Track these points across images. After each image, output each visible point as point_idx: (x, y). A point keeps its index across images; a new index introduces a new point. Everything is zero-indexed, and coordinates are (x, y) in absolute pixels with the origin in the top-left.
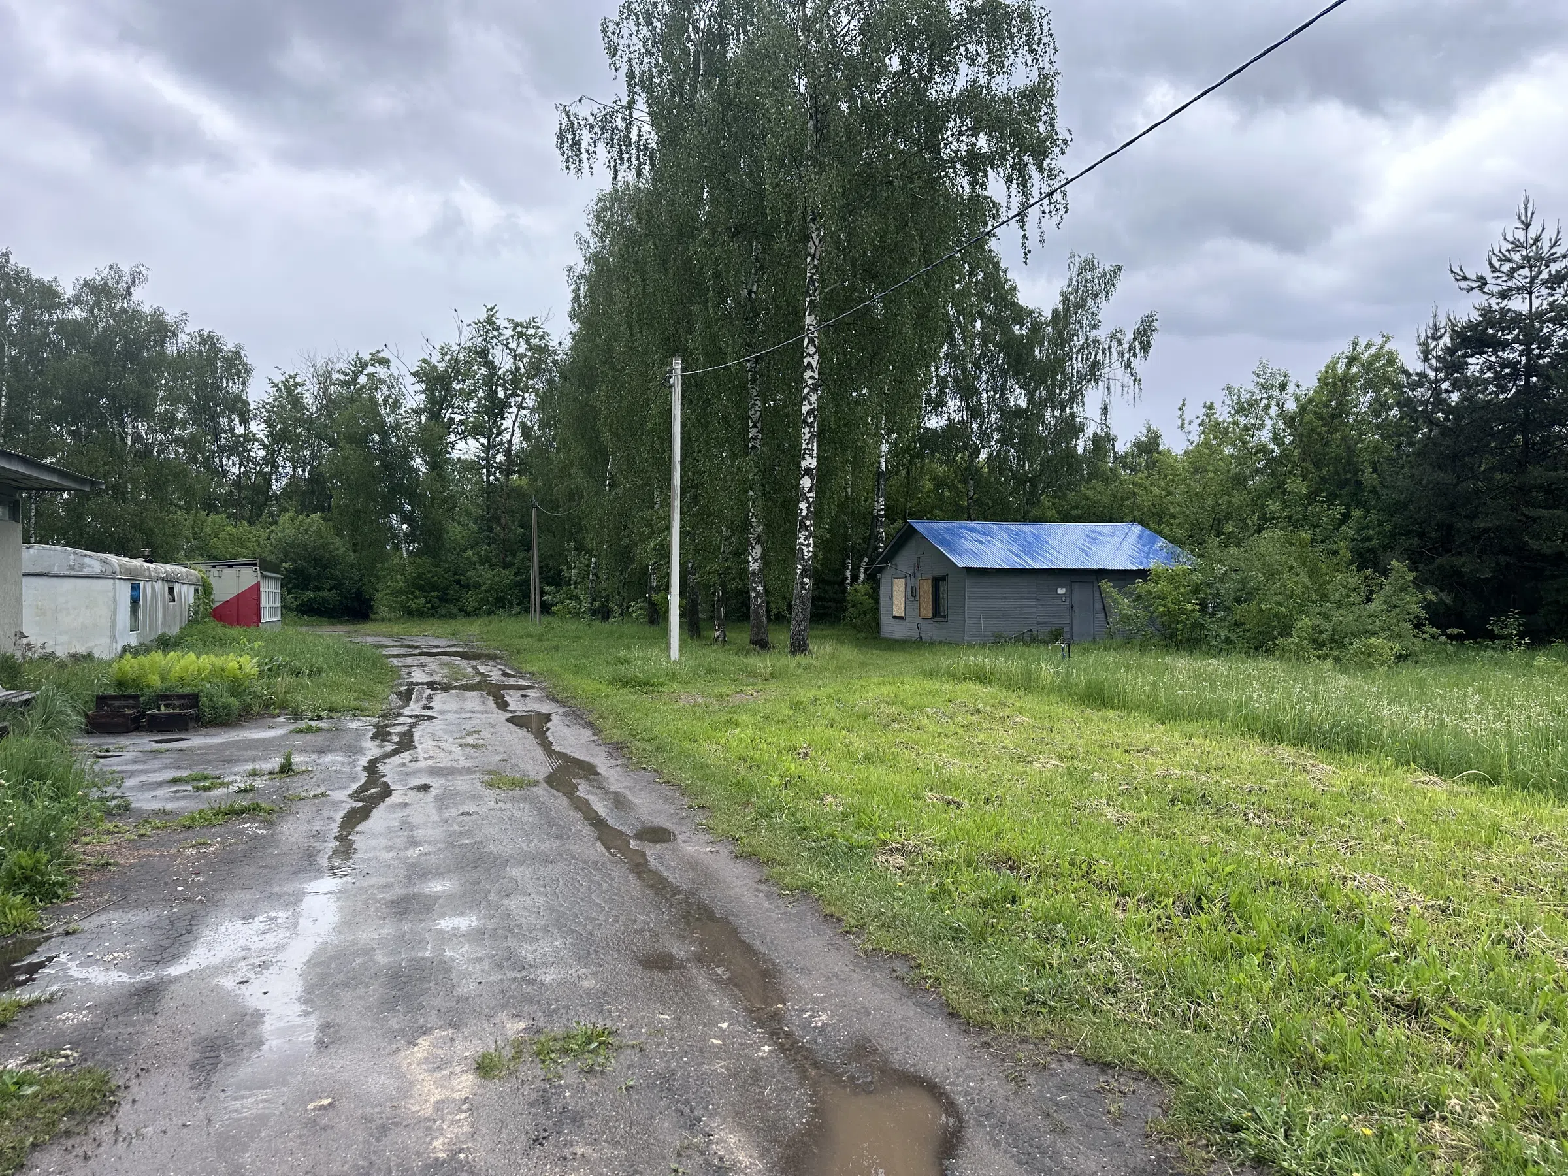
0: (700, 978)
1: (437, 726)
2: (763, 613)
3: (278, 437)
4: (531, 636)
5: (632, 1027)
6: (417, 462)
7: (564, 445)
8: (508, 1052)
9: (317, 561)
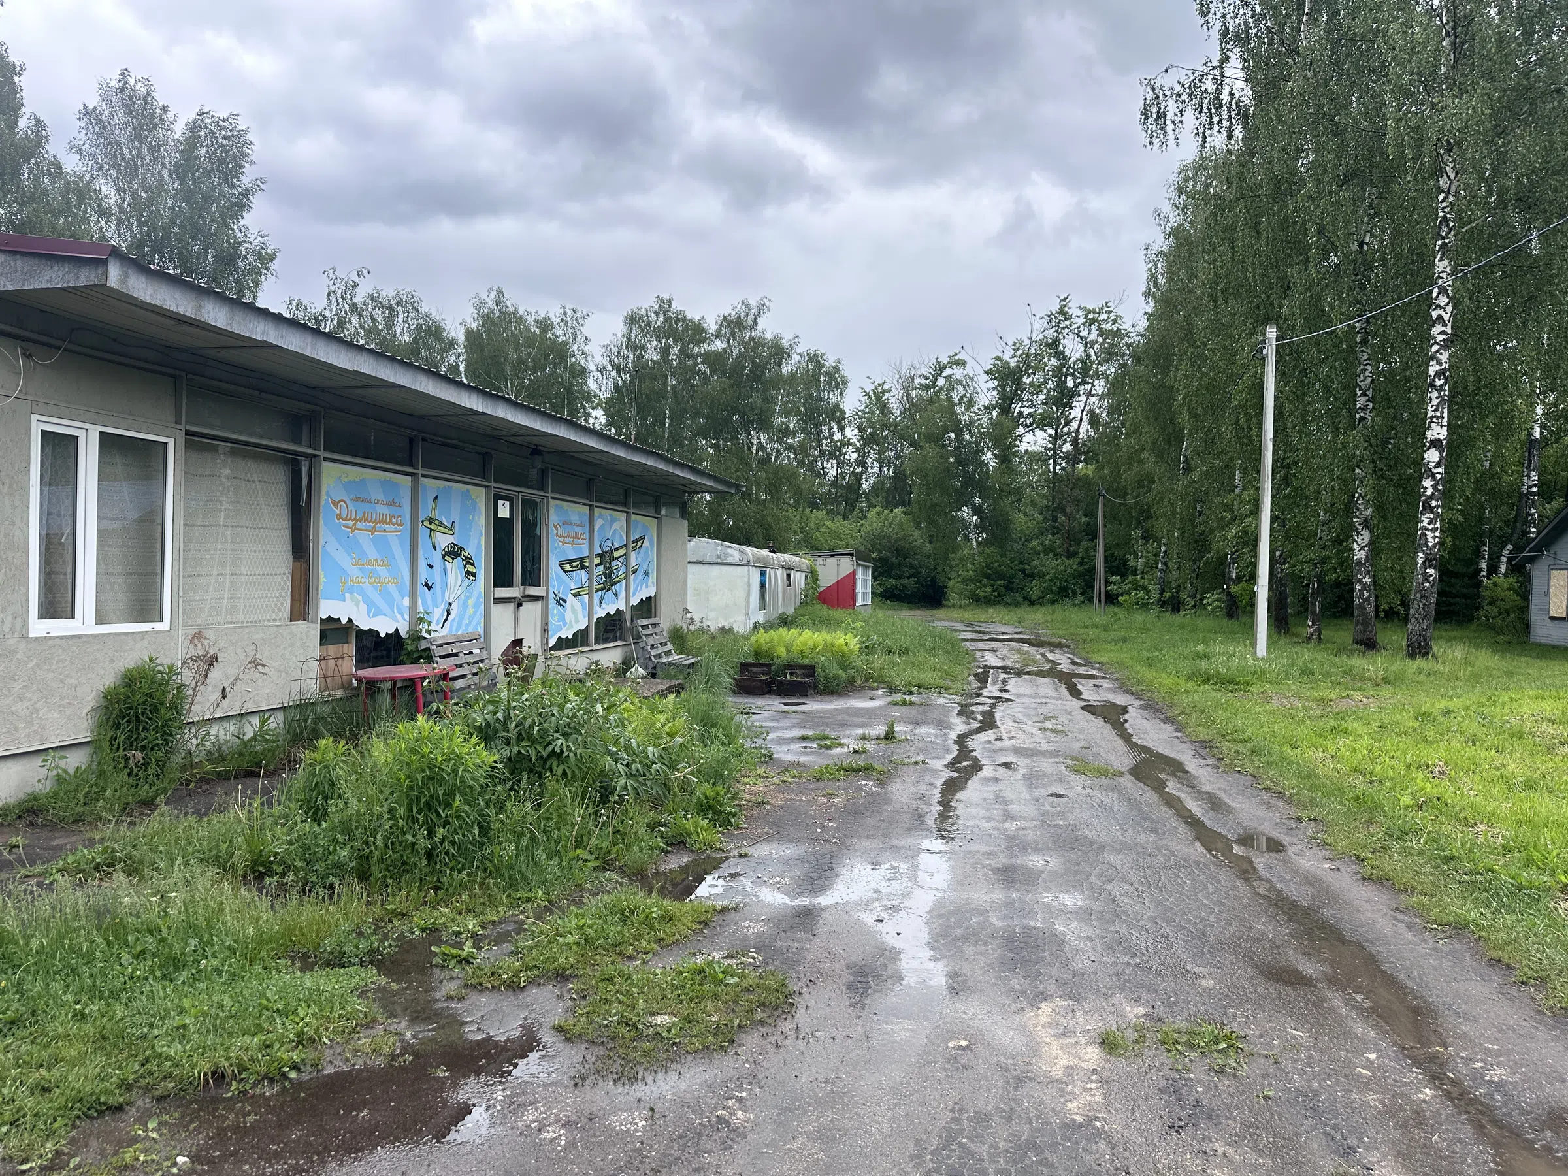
0: (1336, 1000)
1: (1016, 708)
2: (1370, 608)
3: (869, 440)
4: (1097, 627)
5: (1261, 1036)
6: (988, 456)
7: (1135, 430)
8: (1131, 1035)
9: (898, 551)
